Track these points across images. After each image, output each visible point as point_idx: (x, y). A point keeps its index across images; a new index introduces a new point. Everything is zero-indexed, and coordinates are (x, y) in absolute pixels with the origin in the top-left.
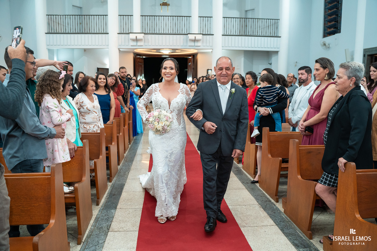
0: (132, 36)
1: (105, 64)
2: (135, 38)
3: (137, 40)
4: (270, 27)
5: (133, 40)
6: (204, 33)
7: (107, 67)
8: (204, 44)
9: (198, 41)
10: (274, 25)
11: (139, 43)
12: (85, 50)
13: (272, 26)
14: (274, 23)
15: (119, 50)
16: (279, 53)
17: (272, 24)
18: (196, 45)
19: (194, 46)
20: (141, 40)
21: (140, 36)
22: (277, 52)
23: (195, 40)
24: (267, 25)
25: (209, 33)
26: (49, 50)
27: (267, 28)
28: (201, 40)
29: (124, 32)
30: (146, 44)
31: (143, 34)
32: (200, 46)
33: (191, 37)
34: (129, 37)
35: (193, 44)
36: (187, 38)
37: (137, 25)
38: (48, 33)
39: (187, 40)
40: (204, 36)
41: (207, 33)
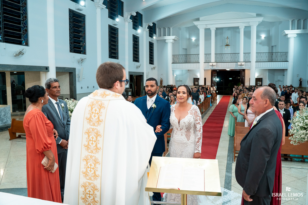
0: (211, 64)
1: (197, 76)
2: (212, 65)
3: (213, 66)
4: (282, 56)
5: (211, 66)
6: (246, 61)
7: (199, 77)
8: (246, 67)
9: (243, 65)
10: (285, 55)
12: (188, 70)
13: (283, 56)
14: (285, 54)
15: (204, 70)
16: (288, 70)
17: (284, 54)
18: (242, 67)
19: (241, 68)
20: (215, 65)
21: (214, 64)
22: (287, 69)
23: (241, 65)
24: (281, 55)
25: (249, 61)
26: (173, 70)
27: (281, 57)
28: (244, 65)
29: (207, 61)
30: (217, 67)
31: (216, 63)
32: (244, 68)
33: (239, 63)
34: (209, 64)
35: (240, 67)
36: (237, 64)
37: (213, 59)
38: (173, 63)
39: (237, 65)
40: (246, 63)
41: (247, 61)
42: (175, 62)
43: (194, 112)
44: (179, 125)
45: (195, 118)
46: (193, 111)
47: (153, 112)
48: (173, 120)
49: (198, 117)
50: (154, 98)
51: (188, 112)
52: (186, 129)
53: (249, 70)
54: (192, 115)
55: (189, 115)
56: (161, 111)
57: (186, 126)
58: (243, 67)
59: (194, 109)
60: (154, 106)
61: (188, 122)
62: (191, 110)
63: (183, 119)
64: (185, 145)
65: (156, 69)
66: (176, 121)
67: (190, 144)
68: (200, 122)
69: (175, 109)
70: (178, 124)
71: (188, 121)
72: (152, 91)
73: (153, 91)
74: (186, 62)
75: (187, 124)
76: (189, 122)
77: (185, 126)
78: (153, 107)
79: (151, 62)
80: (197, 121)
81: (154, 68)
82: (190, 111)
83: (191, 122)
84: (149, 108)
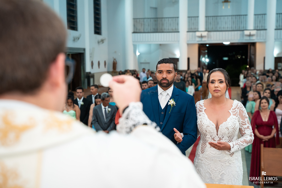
0: (198, 34)
1: (175, 55)
2: (200, 35)
3: (202, 37)
5: (199, 37)
6: (259, 28)
8: (258, 38)
9: (253, 35)
11: (204, 39)
12: (160, 45)
15: (188, 44)
18: (251, 39)
19: (249, 40)
20: (205, 37)
21: (205, 34)
23: (250, 35)
29: (192, 30)
30: (209, 39)
31: (207, 32)
33: (247, 33)
34: (195, 34)
35: (248, 38)
36: (244, 33)
37: (202, 26)
38: (134, 32)
39: (243, 35)
40: (259, 31)
41: (261, 28)
42: (137, 31)
43: (239, 112)
44: (217, 132)
45: (241, 120)
46: (236, 109)
47: (171, 112)
48: (206, 126)
49: (245, 119)
50: (170, 90)
51: (229, 111)
52: (228, 138)
53: (264, 43)
54: (237, 116)
55: (232, 116)
56: (183, 111)
57: (228, 134)
58: (254, 39)
59: (238, 106)
60: (172, 102)
61: (233, 127)
62: (233, 108)
63: (224, 123)
64: (228, 164)
65: (106, 42)
66: (212, 126)
67: (233, 162)
68: (250, 126)
69: (205, 108)
70: (215, 131)
71: (233, 125)
72: (168, 80)
73: (170, 80)
74: (156, 31)
75: (230, 130)
76: (235, 127)
77: (227, 132)
78: (170, 105)
79: (98, 30)
80: (246, 124)
81: (102, 41)
82: (231, 109)
83: (236, 127)
84: (163, 106)
